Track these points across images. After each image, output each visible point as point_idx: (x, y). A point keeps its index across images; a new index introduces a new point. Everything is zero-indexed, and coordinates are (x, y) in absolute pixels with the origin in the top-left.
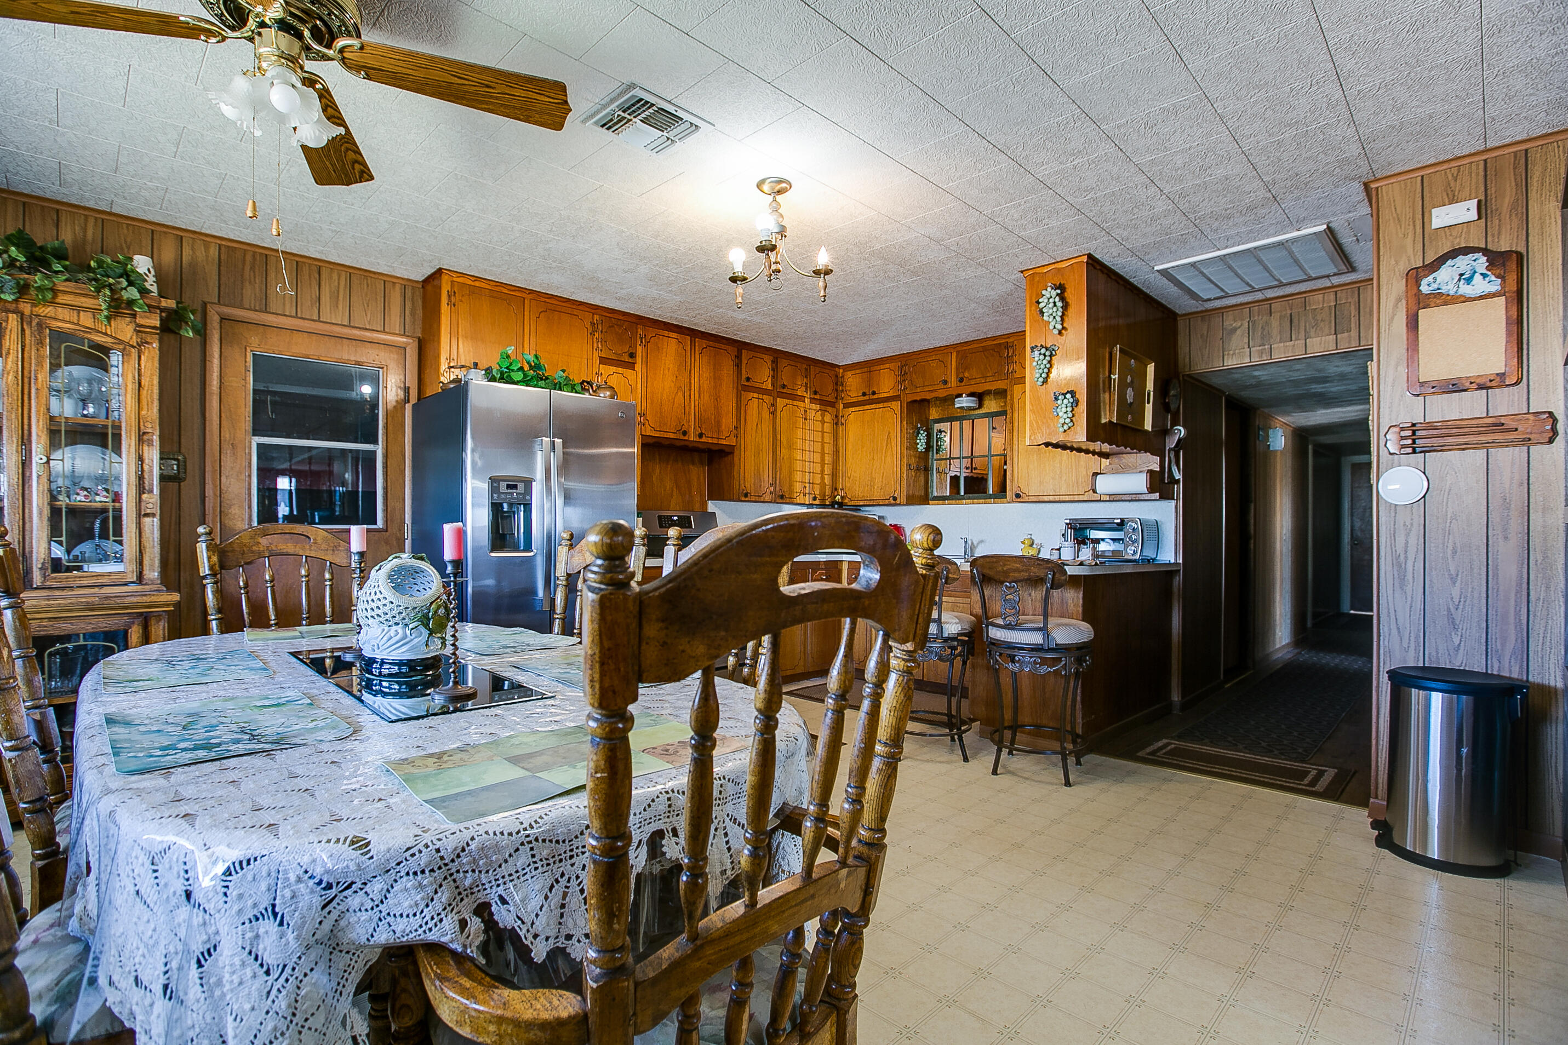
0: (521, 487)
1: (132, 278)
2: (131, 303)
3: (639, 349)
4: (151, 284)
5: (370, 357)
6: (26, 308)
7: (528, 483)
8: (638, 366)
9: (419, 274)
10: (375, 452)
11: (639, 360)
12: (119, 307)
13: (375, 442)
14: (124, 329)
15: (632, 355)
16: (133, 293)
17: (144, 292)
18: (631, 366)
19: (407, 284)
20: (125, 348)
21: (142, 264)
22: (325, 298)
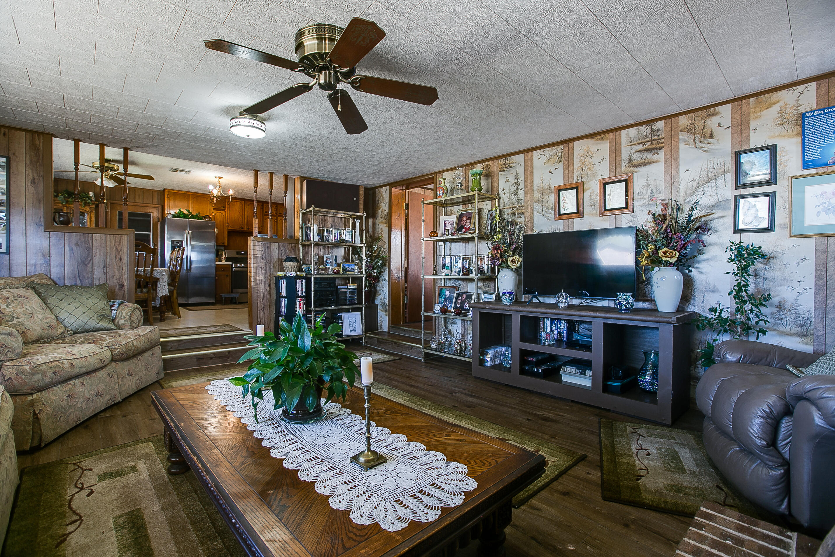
0: (180, 243)
1: (90, 198)
2: (89, 203)
3: (227, 205)
4: (93, 199)
5: (150, 210)
6: (68, 205)
7: (182, 242)
8: (226, 210)
9: (162, 189)
10: (150, 234)
11: (226, 208)
12: (86, 204)
13: (150, 232)
14: (88, 209)
15: (224, 207)
16: (89, 201)
17: (91, 200)
18: (224, 210)
19: (158, 192)
20: (87, 212)
21: (91, 194)
22: (137, 197)
